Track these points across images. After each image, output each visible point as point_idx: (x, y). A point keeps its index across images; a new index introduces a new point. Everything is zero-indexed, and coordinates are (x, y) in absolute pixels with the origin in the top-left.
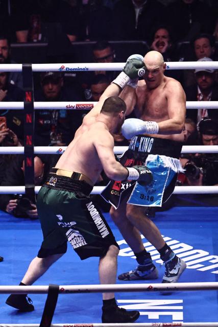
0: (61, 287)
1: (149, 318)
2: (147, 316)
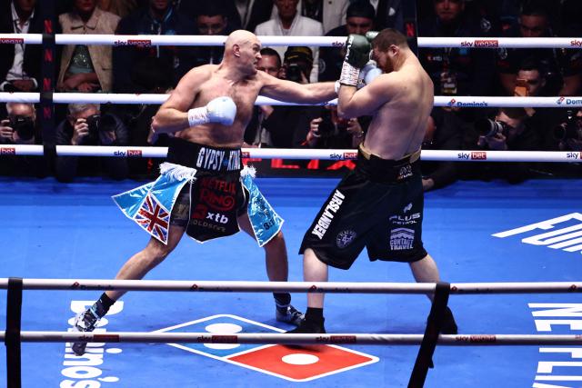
0: (452, 285)
1: (572, 328)
2: (569, 326)
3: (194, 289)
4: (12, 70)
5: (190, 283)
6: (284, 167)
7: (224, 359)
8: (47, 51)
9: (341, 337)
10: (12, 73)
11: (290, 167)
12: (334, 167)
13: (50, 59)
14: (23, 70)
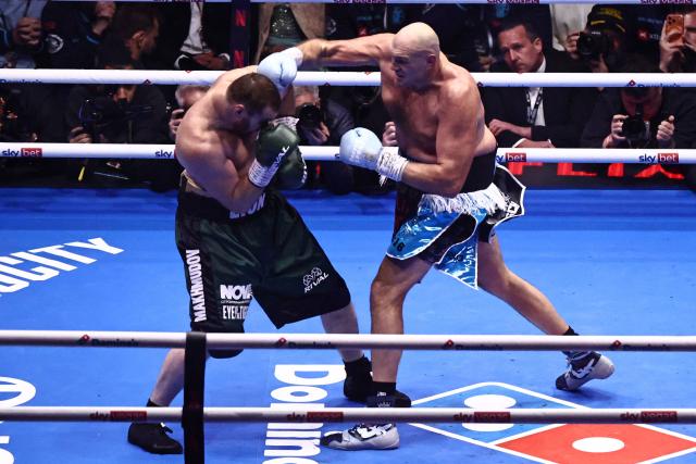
3: (449, 346)
4: (188, 42)
5: (442, 339)
6: (573, 173)
7: (491, 445)
8: (238, 12)
9: (655, 413)
10: (188, 46)
11: (582, 173)
12: (644, 174)
13: (243, 24)
14: (202, 41)
